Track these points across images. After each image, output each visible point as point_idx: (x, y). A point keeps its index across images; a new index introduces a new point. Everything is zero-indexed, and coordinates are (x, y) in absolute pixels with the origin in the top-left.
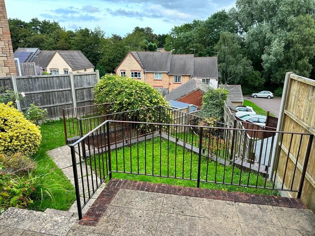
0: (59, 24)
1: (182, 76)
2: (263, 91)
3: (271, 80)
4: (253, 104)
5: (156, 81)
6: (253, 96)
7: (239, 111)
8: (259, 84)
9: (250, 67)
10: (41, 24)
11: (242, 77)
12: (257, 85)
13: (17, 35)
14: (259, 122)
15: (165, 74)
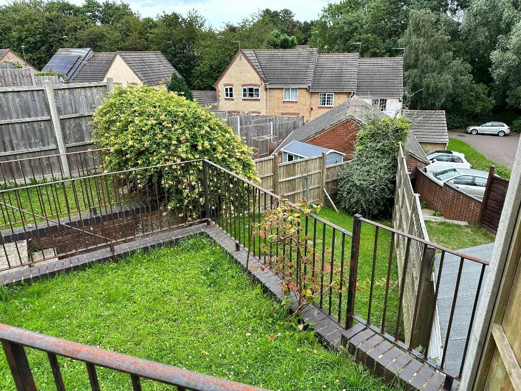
0: (129, 7)
1: (335, 93)
2: (489, 121)
3: (507, 100)
4: (468, 146)
5: (286, 104)
6: (469, 131)
7: (438, 160)
8: (483, 110)
9: (466, 77)
10: (101, 7)
11: (449, 95)
12: (478, 110)
13: (62, 27)
14: (475, 185)
15: (303, 91)
